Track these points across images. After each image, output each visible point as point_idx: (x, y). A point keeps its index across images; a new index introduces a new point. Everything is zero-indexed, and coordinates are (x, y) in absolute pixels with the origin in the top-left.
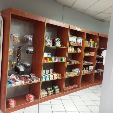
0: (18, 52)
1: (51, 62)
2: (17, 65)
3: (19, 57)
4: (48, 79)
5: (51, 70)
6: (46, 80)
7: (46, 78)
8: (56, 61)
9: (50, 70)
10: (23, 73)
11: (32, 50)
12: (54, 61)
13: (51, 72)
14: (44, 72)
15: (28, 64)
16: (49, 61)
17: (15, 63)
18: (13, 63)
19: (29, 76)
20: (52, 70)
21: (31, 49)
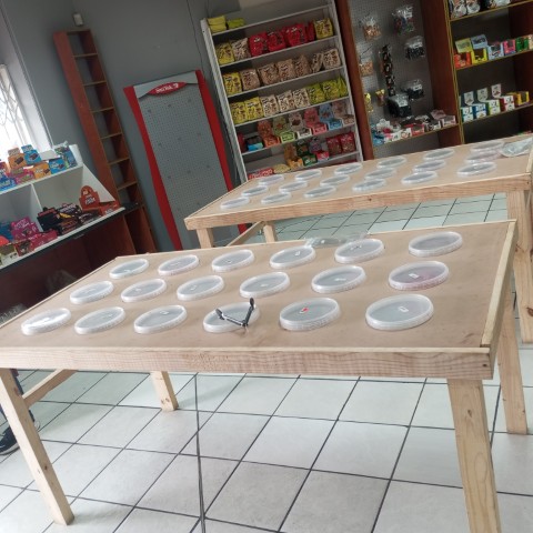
0: (385, 61)
1: (484, 60)
2: (390, 95)
3: (390, 72)
4: (481, 114)
5: (496, 88)
6: (475, 117)
7: (474, 112)
8: (501, 55)
9: (493, 87)
10: (407, 111)
11: (420, 44)
12: (492, 58)
13: (497, 93)
14: (472, 98)
15: (417, 87)
16: (475, 62)
17: (383, 91)
18: (378, 93)
19: (426, 117)
20: (499, 86)
21: (417, 44)
